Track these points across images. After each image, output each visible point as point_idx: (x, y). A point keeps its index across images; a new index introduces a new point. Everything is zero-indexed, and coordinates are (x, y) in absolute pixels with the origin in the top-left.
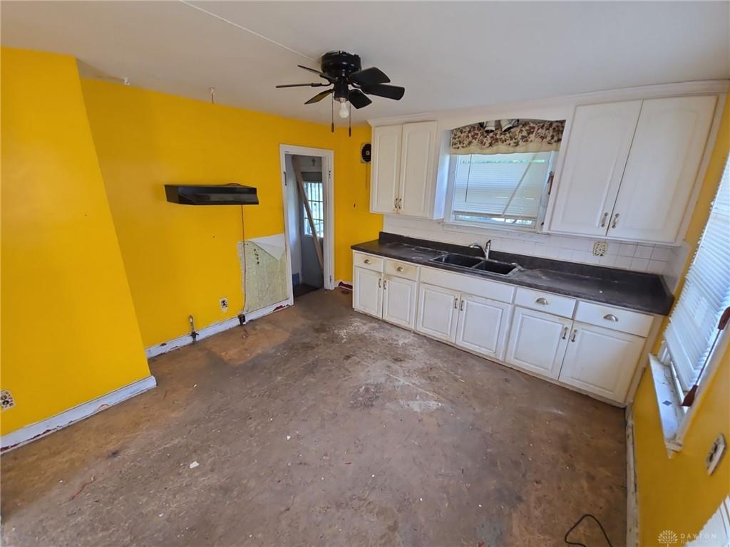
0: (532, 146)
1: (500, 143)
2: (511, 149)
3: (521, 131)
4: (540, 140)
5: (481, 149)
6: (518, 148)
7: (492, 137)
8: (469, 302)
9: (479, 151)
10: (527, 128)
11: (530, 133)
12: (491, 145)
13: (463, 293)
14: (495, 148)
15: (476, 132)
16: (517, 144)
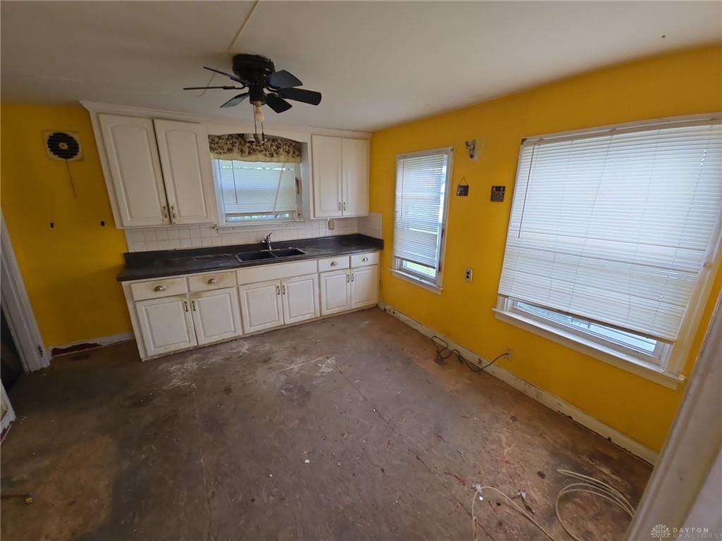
0: (282, 157)
1: (257, 152)
2: (268, 159)
3: (272, 145)
4: (286, 154)
5: (242, 156)
6: (274, 159)
7: (249, 147)
8: (289, 285)
9: (240, 158)
10: (276, 143)
11: (278, 147)
12: (249, 153)
13: (281, 280)
14: (253, 157)
15: (235, 140)
16: (272, 156)
